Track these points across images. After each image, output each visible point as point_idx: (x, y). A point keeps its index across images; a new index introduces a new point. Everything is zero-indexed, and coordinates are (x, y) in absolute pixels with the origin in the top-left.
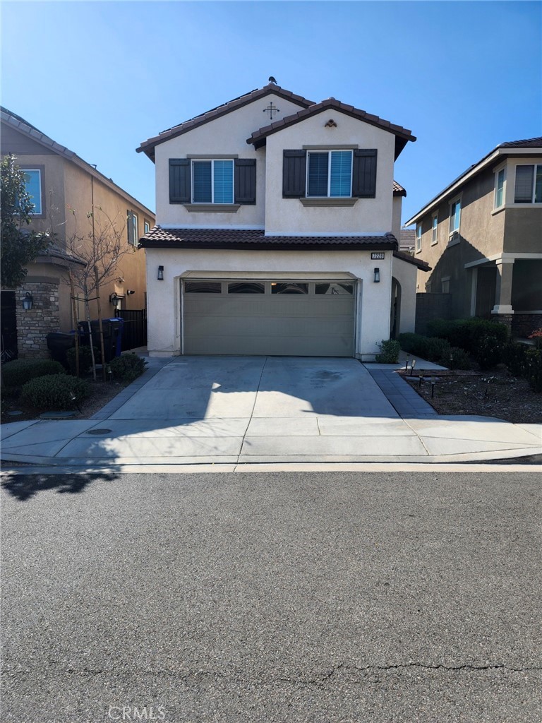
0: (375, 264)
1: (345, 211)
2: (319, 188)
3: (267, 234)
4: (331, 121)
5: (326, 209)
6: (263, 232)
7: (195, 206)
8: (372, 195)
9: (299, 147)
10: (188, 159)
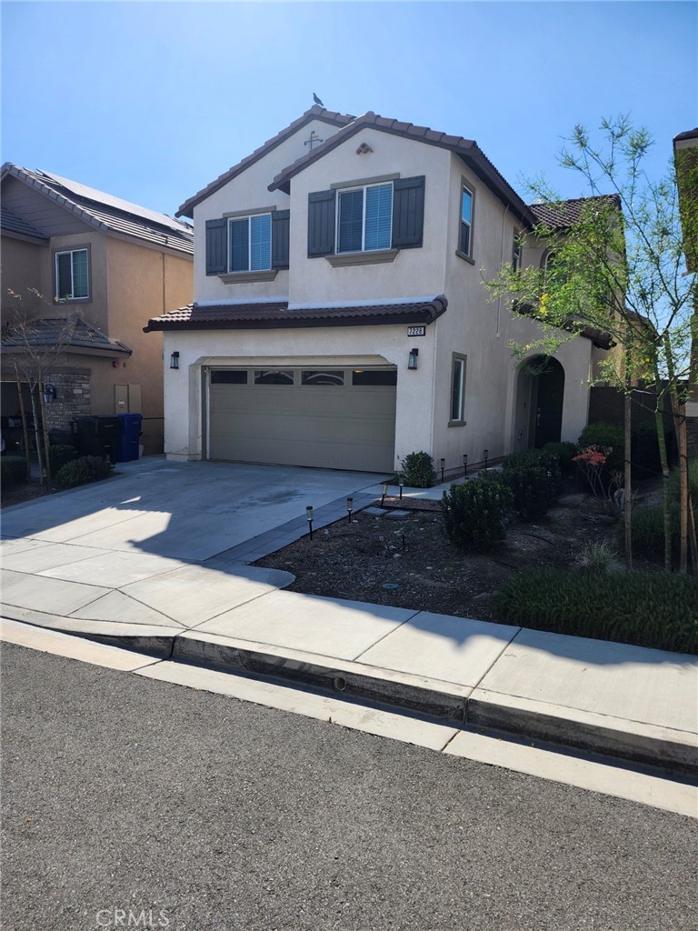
0: (414, 343)
1: (382, 268)
2: (351, 240)
3: (291, 307)
4: (364, 145)
5: (359, 268)
6: (286, 304)
7: (231, 276)
8: (417, 242)
9: (326, 188)
10: (225, 220)
